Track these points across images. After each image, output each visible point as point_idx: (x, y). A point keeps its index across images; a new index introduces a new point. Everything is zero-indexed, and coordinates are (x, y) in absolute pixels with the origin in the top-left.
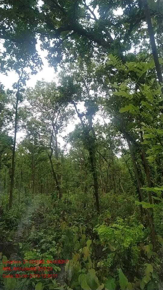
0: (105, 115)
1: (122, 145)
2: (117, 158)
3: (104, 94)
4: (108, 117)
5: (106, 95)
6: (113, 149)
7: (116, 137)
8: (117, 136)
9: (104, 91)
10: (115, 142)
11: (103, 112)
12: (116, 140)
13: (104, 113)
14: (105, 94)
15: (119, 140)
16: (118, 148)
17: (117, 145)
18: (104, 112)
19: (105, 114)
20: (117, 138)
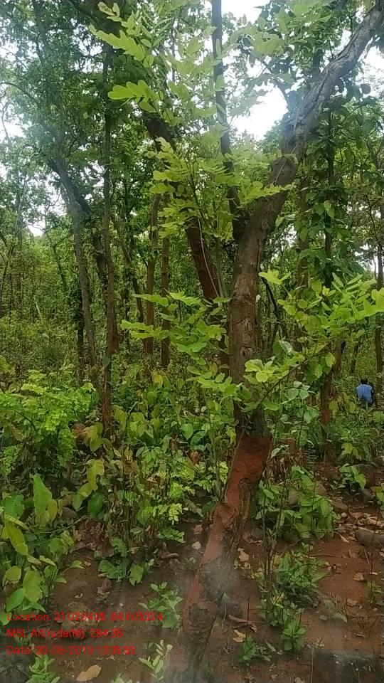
0: (9, 114)
1: (47, 202)
2: (32, 236)
3: (10, 49)
4: (17, 120)
5: (18, 55)
6: (24, 209)
7: (34, 181)
8: (35, 178)
9: (12, 41)
10: (30, 192)
11: (4, 104)
12: (34, 187)
13: (6, 106)
14: (16, 50)
15: (42, 190)
16: (36, 210)
17: (35, 202)
18: (7, 104)
19: (9, 110)
20: (36, 184)
